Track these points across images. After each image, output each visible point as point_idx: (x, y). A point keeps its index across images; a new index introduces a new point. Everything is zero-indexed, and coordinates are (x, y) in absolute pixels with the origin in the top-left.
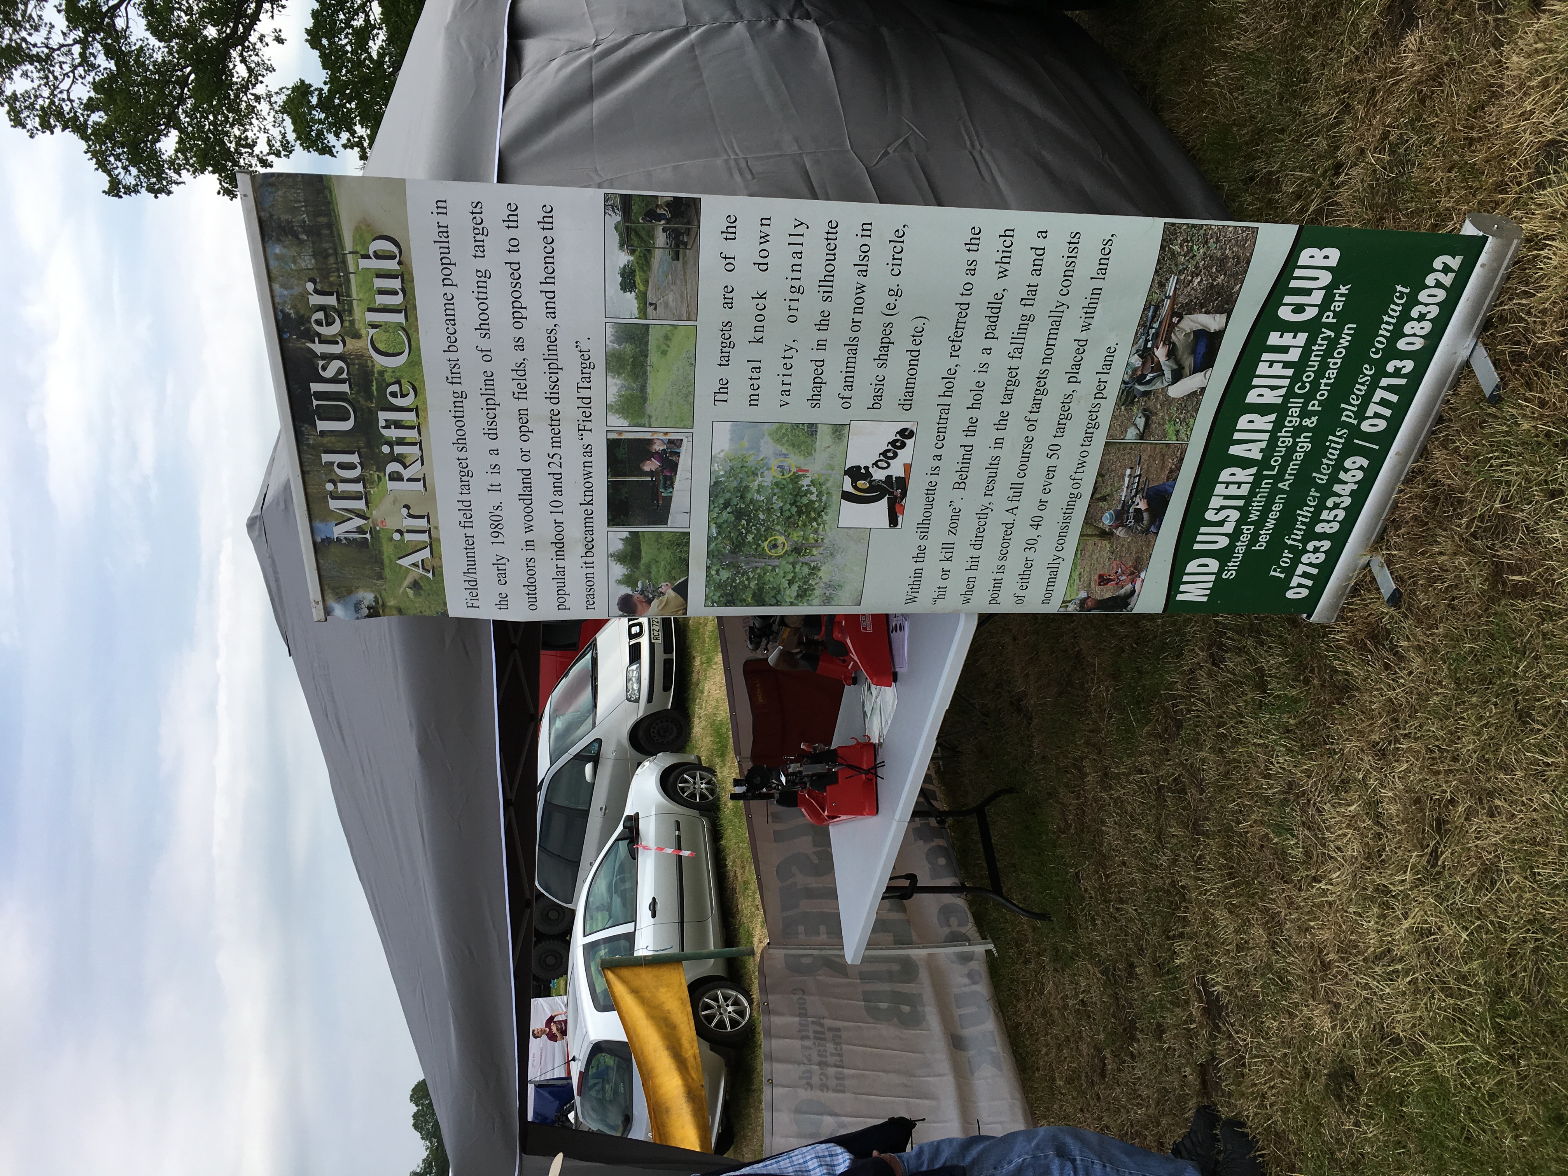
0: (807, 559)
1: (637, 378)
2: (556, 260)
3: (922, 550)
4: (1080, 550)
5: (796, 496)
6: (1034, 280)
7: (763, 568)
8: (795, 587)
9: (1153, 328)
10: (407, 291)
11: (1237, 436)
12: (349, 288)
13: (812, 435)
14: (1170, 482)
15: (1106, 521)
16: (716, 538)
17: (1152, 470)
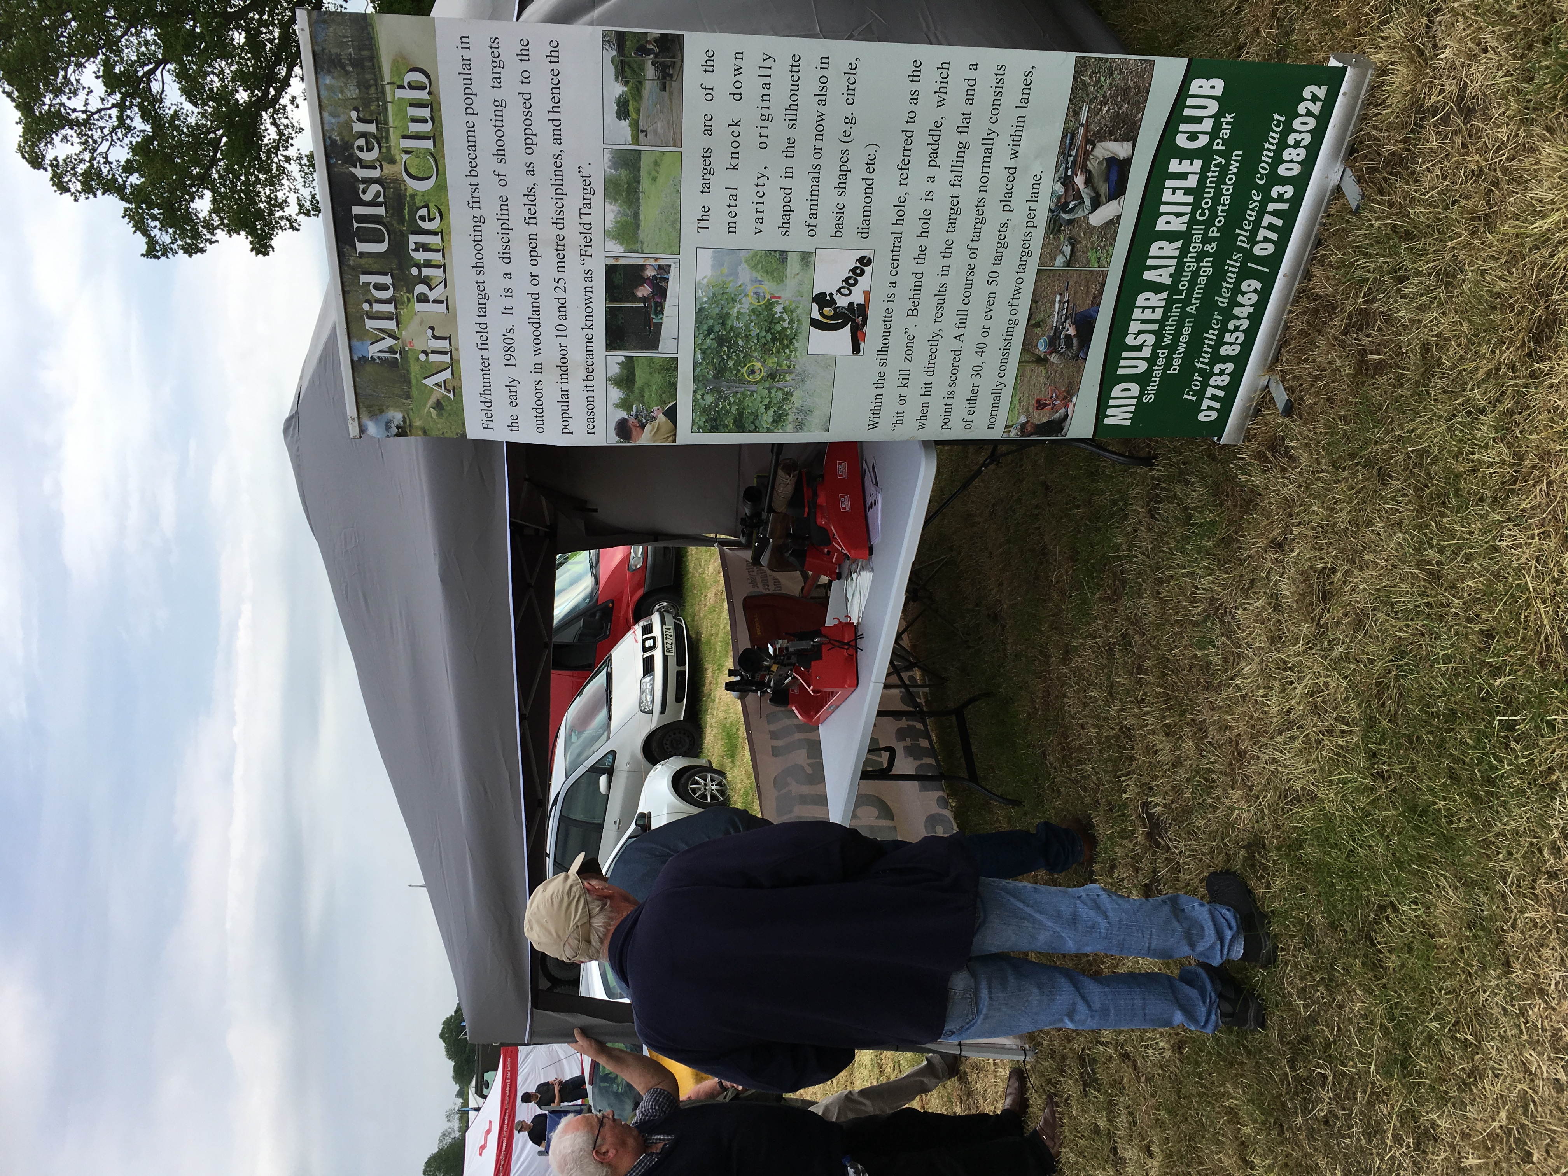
0: (781, 384)
1: (631, 205)
2: (561, 91)
3: (882, 377)
4: (1020, 375)
5: (770, 323)
6: (968, 109)
7: (743, 393)
8: (771, 412)
9: (1071, 156)
10: (435, 119)
11: (1150, 262)
12: (386, 116)
13: (783, 262)
14: (1094, 308)
15: (1042, 347)
16: (701, 364)
17: (1079, 295)
